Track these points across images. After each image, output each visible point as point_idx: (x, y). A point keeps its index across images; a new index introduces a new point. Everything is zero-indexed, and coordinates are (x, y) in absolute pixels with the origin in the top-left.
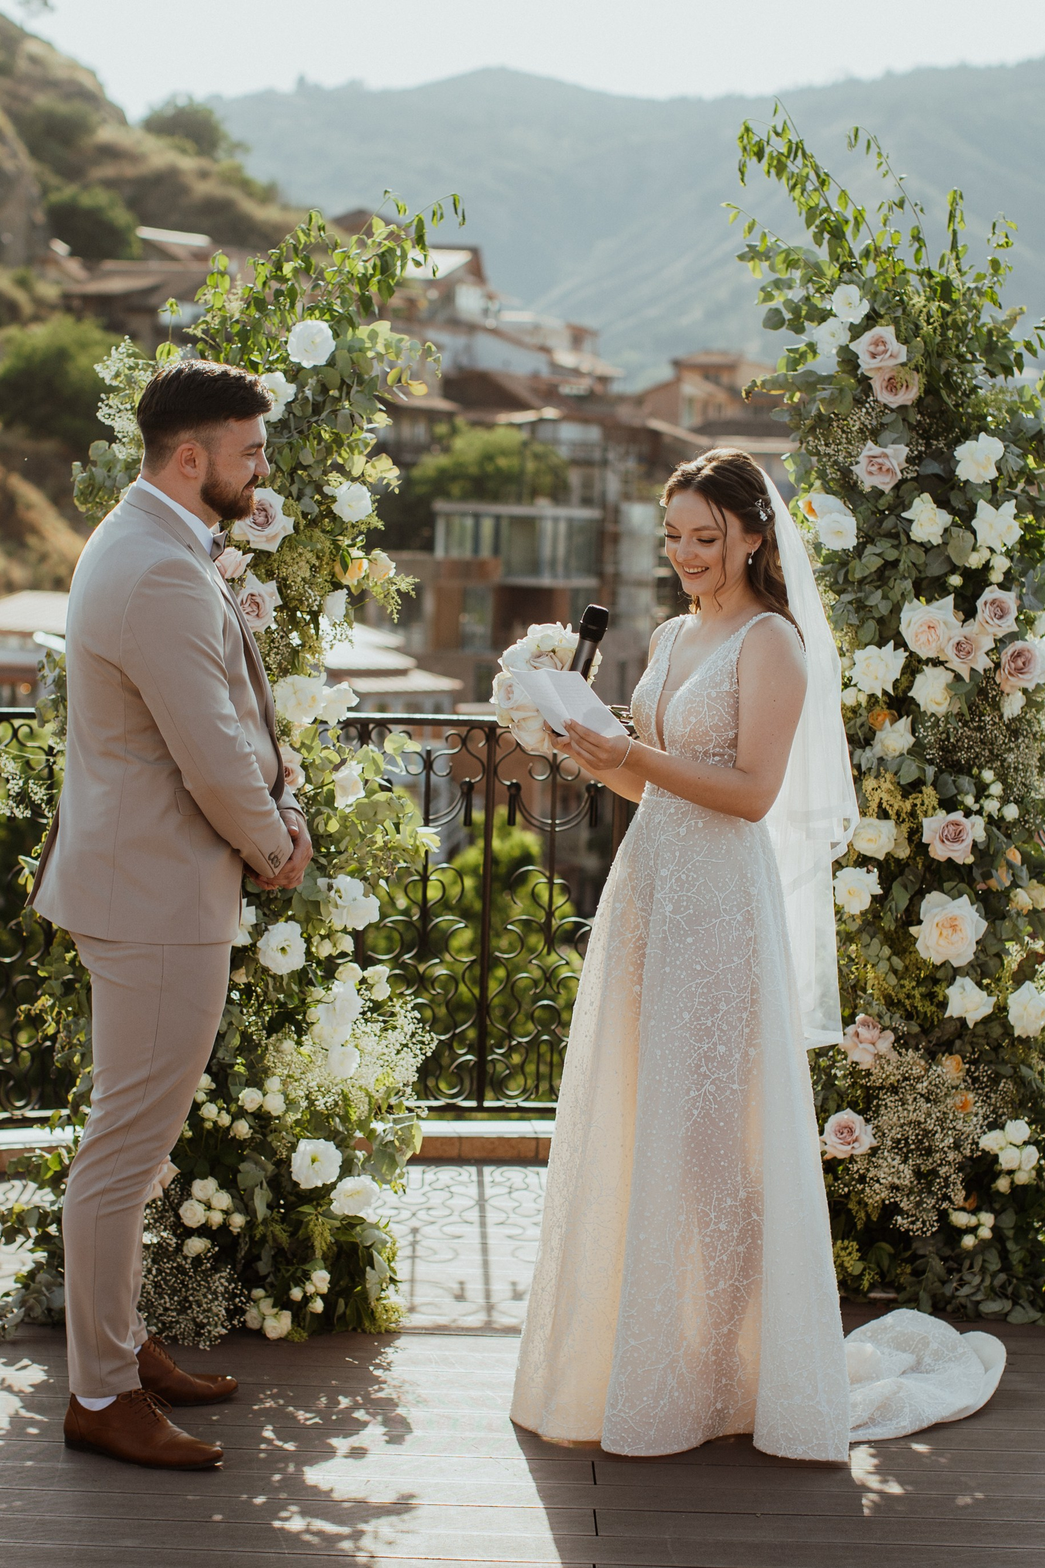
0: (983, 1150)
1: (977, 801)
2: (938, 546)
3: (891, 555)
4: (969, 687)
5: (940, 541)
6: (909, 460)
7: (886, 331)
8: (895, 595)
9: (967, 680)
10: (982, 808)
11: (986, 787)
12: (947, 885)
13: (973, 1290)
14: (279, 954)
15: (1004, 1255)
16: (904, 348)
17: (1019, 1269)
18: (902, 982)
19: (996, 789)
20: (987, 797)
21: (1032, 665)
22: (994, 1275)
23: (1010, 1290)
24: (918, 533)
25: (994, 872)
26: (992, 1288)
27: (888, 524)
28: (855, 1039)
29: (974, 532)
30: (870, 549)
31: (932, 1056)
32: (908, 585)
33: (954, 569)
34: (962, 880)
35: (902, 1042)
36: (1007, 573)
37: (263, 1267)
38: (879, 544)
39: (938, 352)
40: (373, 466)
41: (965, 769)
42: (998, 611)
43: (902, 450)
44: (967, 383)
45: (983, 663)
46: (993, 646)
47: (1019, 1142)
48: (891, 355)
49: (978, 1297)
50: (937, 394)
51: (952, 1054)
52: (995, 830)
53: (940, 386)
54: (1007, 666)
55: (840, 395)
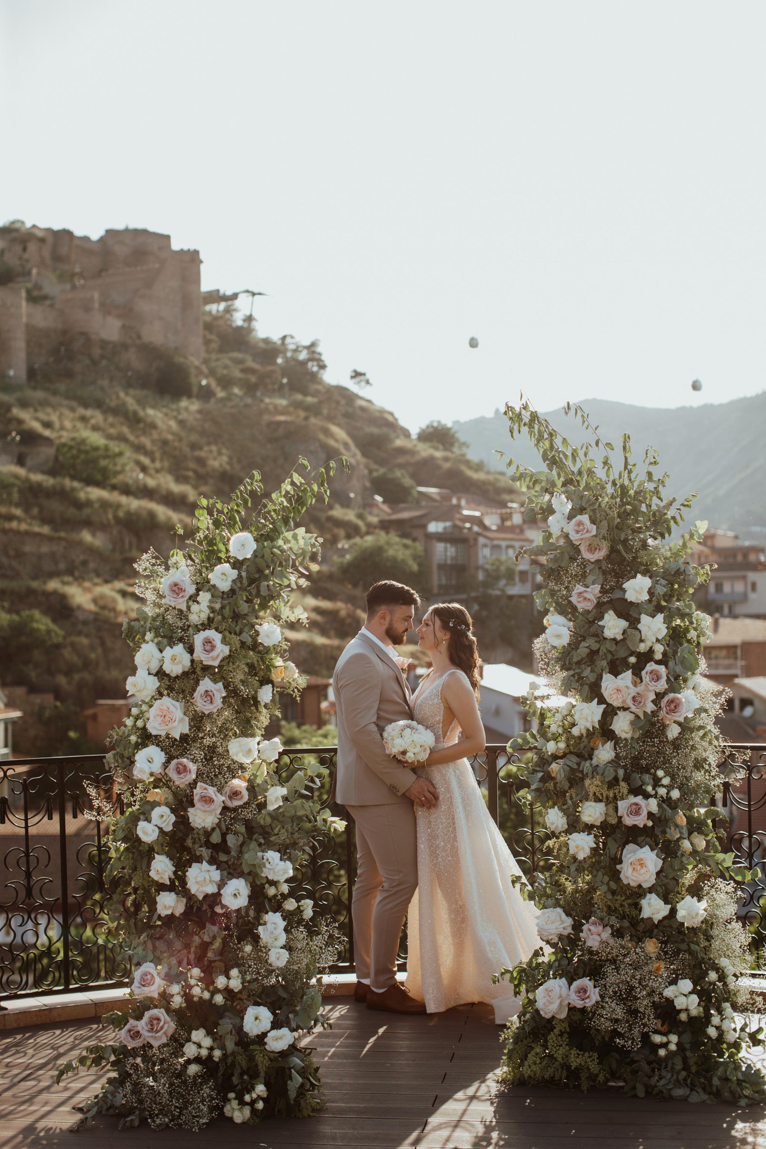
0: (666, 998)
1: (654, 789)
2: (621, 640)
3: (595, 646)
4: (644, 722)
5: (622, 637)
6: (603, 591)
7: (585, 518)
8: (598, 670)
9: (642, 718)
10: (656, 792)
11: (660, 779)
12: (640, 839)
13: (666, 1082)
15: (685, 1060)
16: (595, 527)
17: (694, 1069)
18: (616, 897)
19: (666, 781)
20: (660, 786)
21: (681, 707)
22: (678, 1073)
23: (689, 1081)
24: (608, 633)
25: (668, 830)
26: (678, 1081)
27: (593, 629)
28: (589, 932)
29: (640, 632)
30: (583, 644)
31: (639, 939)
32: (604, 663)
33: (632, 654)
34: (647, 836)
35: (618, 934)
36: (664, 654)
37: (235, 1080)
38: (587, 640)
39: (619, 528)
40: (293, 612)
41: (646, 770)
42: (655, 677)
43: (597, 588)
44: (637, 544)
45: (650, 707)
46: (654, 697)
47: (686, 993)
48: (587, 531)
49: (670, 1087)
50: (618, 552)
51: (651, 938)
52: (665, 806)
53: (620, 547)
54: (664, 708)
55: (561, 556)
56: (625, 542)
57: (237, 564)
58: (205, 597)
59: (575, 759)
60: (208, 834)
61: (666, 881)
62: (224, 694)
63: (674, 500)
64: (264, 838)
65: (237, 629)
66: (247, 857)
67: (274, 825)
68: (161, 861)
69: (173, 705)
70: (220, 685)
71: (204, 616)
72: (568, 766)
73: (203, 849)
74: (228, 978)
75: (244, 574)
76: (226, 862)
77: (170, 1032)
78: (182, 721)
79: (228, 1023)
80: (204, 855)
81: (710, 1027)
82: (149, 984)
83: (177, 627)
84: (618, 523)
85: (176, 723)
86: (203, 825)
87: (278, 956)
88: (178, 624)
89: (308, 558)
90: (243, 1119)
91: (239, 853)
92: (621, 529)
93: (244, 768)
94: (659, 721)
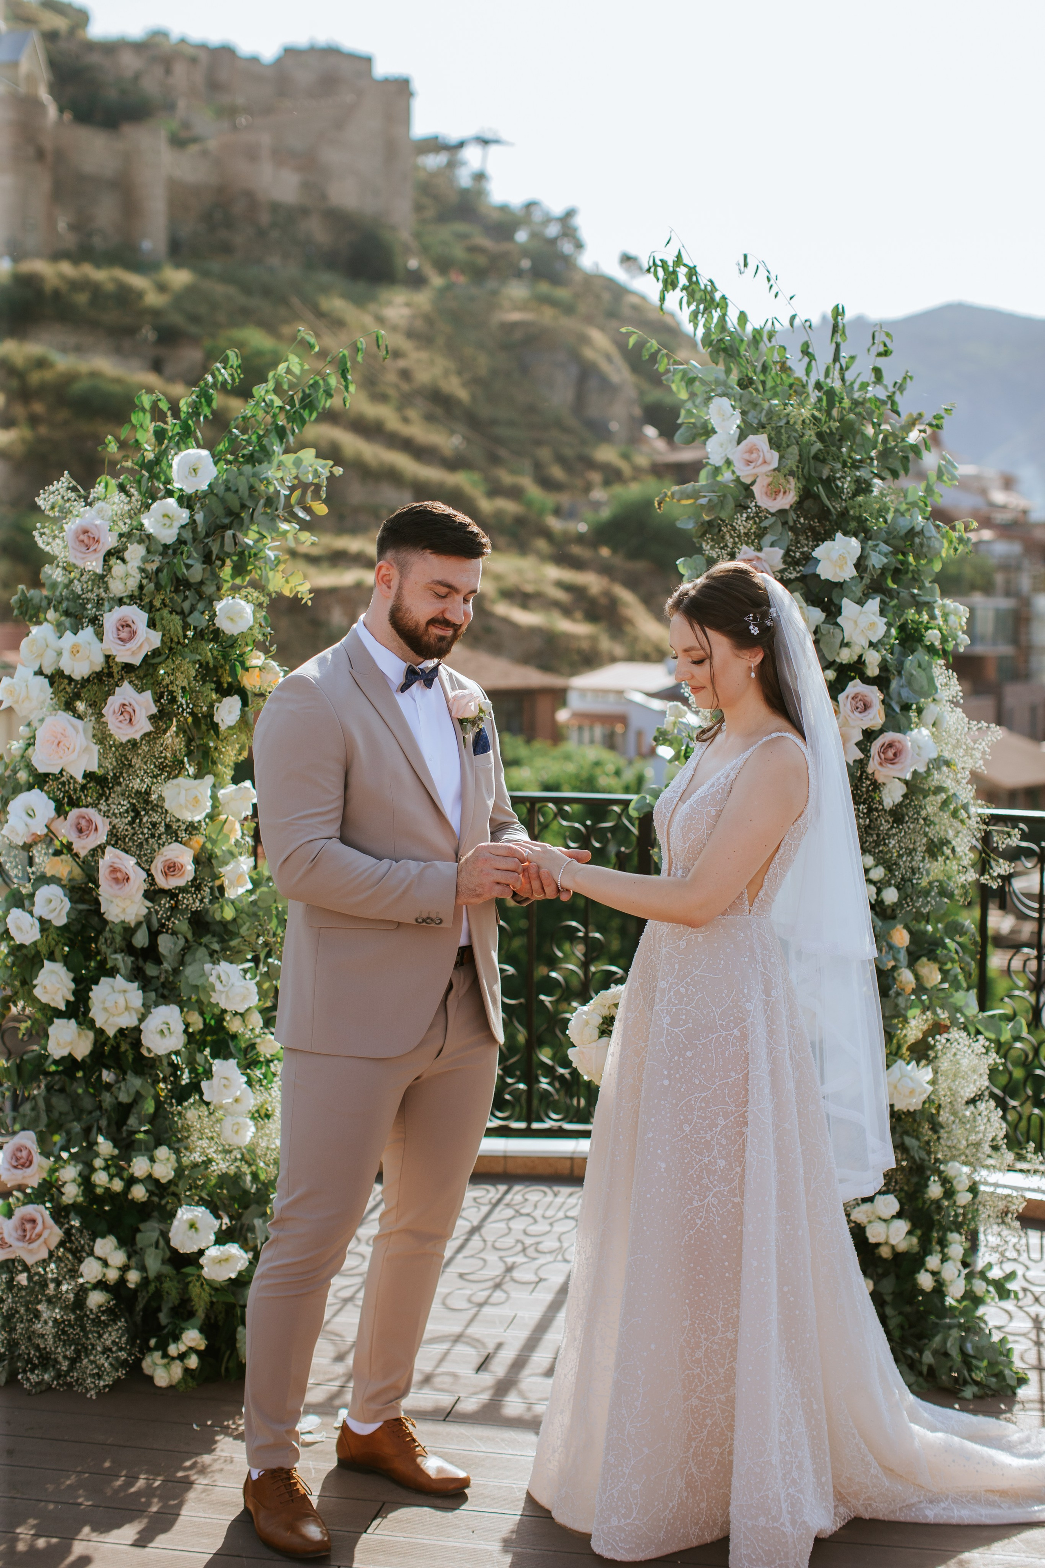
6: (788, 561)
7: (760, 440)
14: (158, 1037)
16: (776, 455)
19: (876, 873)
21: (904, 755)
29: (842, 629)
33: (830, 665)
36: (884, 666)
37: (163, 1318)
39: (819, 458)
40: (287, 581)
42: (860, 705)
43: (778, 553)
44: (847, 485)
45: (854, 754)
46: (860, 737)
47: (888, 1217)
48: (765, 462)
50: (817, 497)
53: (821, 490)
54: (877, 757)
55: (722, 501)
56: (829, 483)
57: (186, 501)
58: (135, 552)
60: (129, 931)
62: (154, 710)
63: (920, 415)
64: (222, 941)
65: (186, 606)
66: (189, 972)
67: (240, 921)
68: (52, 972)
69: (73, 726)
70: (148, 694)
71: (133, 584)
73: (119, 956)
74: (152, 1160)
75: (199, 517)
76: (158, 978)
77: (54, 1241)
78: (86, 749)
79: (153, 1230)
80: (121, 965)
81: (922, 1271)
82: (23, 1165)
83: (88, 600)
84: (820, 450)
85: (76, 753)
86: (122, 917)
87: (235, 1128)
88: (89, 595)
89: (309, 494)
90: (170, 1380)
91: (176, 965)
92: (824, 461)
93: (196, 828)
94: (867, 778)
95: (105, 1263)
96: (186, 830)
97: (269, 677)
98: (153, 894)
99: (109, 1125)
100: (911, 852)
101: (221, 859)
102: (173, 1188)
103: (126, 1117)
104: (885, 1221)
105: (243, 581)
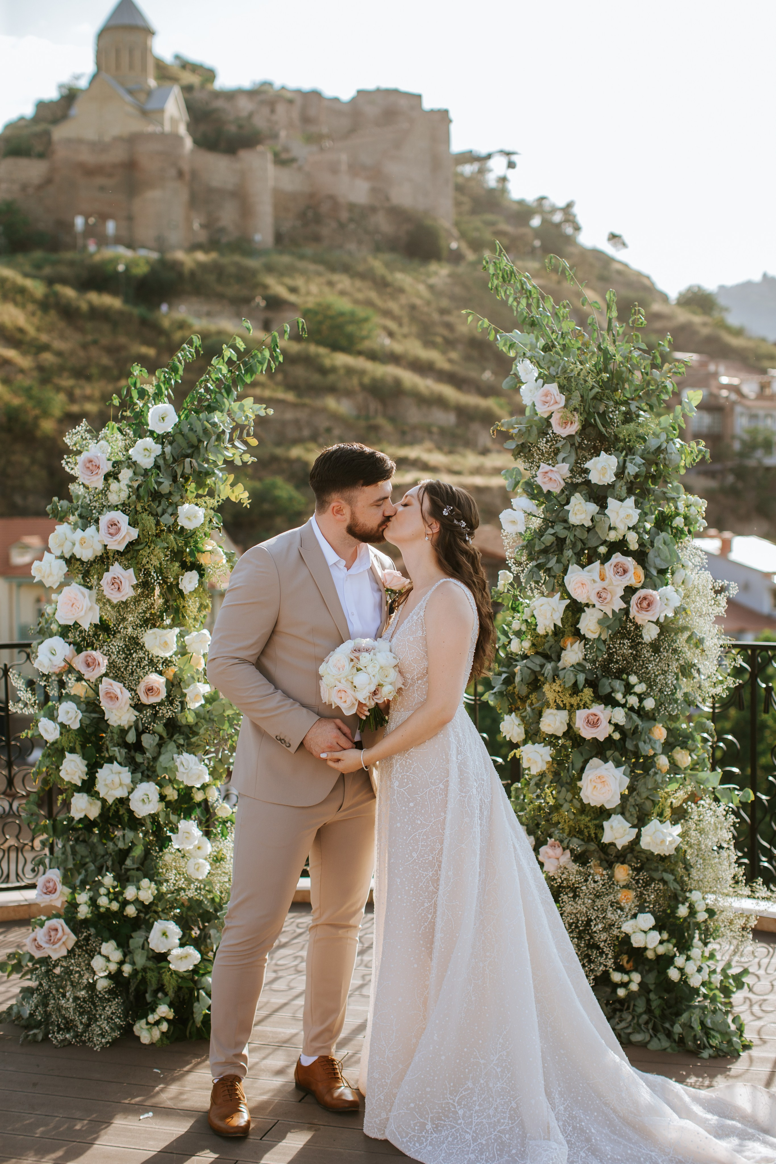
0: (624, 933)
1: (624, 697)
2: (591, 527)
3: (562, 534)
4: (612, 621)
5: (591, 524)
6: (573, 472)
7: (553, 388)
8: (564, 560)
9: (611, 617)
10: (626, 701)
12: (604, 753)
13: (626, 1025)
14: (141, 804)
15: (648, 1002)
16: (564, 397)
17: (657, 1012)
18: (578, 817)
19: (640, 688)
20: (631, 694)
21: (656, 605)
22: (639, 1016)
23: (650, 1026)
24: (575, 519)
25: (641, 744)
26: (637, 1025)
27: (560, 514)
28: (545, 855)
29: (609, 518)
30: (551, 531)
31: (609, 865)
32: (571, 553)
33: (601, 542)
34: (613, 750)
35: (579, 858)
36: (640, 545)
37: (147, 997)
38: (555, 527)
39: (597, 398)
40: (233, 492)
41: (618, 675)
42: (622, 570)
43: (566, 467)
44: (617, 417)
45: (619, 605)
46: (623, 592)
47: (646, 929)
48: (556, 402)
49: (629, 1030)
50: (595, 426)
51: (623, 863)
52: (635, 716)
53: (597, 421)
54: (635, 606)
55: (529, 430)
56: (603, 415)
57: (160, 439)
59: (539, 660)
60: (123, 732)
61: (639, 801)
62: (135, 581)
65: (159, 510)
66: (163, 759)
67: (200, 724)
68: (72, 761)
69: (83, 593)
70: (131, 571)
71: (124, 495)
72: (528, 668)
73: (116, 749)
74: (139, 888)
75: (168, 450)
76: (143, 764)
77: (71, 944)
78: (91, 609)
79: (141, 937)
80: (117, 755)
81: (672, 968)
82: (50, 892)
83: (95, 507)
84: (598, 393)
85: (83, 612)
86: (119, 723)
87: (196, 867)
88: (94, 504)
89: (245, 432)
90: (152, 1039)
91: (155, 755)
92: (601, 400)
93: (170, 662)
94: (630, 621)
95: (108, 959)
96: (163, 663)
97: (217, 558)
98: (138, 706)
99: (113, 864)
100: (664, 673)
101: (187, 682)
102: (154, 908)
103: (125, 860)
104: (645, 932)
105: (204, 491)
